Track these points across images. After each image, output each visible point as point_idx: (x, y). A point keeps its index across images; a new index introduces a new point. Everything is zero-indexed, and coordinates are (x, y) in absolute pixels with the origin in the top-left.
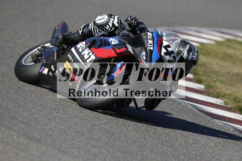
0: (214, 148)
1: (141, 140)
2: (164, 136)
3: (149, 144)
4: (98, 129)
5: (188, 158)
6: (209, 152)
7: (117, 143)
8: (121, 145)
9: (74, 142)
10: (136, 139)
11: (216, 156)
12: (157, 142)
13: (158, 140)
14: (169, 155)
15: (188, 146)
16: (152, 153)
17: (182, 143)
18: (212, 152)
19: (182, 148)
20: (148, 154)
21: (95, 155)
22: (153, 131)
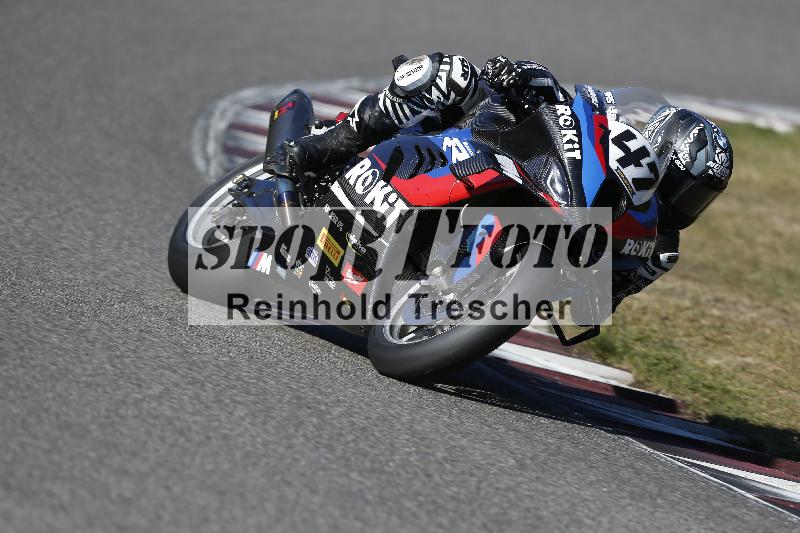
0: (517, 476)
1: (275, 451)
2: (350, 437)
3: (303, 463)
4: (136, 417)
5: (431, 507)
6: (498, 489)
7: (198, 461)
8: (210, 467)
9: (56, 458)
10: (259, 446)
11: (521, 500)
12: (328, 456)
13: (331, 449)
14: (369, 497)
15: (432, 469)
16: (314, 492)
17: (412, 459)
18: (509, 489)
19: (410, 476)
20: (298, 495)
21: (125, 501)
22: (315, 420)
